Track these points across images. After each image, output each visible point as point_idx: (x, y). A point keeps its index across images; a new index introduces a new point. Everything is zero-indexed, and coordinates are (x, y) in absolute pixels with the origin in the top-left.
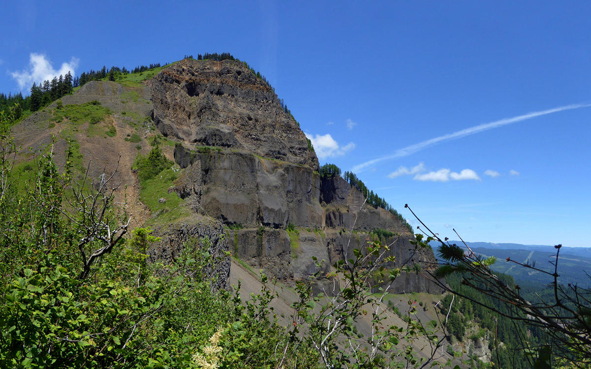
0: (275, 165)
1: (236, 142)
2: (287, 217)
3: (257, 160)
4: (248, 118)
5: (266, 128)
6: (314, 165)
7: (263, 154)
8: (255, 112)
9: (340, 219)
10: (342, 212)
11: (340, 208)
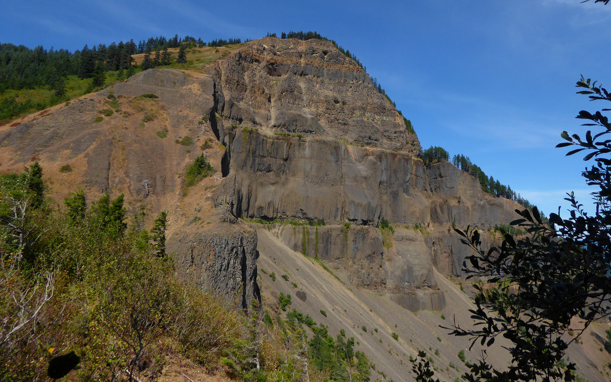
0: (365, 153)
1: (319, 127)
2: (379, 212)
3: (343, 147)
4: (334, 101)
5: (355, 112)
6: (414, 150)
7: (351, 140)
8: (344, 94)
9: (449, 214)
10: (451, 205)
11: (449, 200)
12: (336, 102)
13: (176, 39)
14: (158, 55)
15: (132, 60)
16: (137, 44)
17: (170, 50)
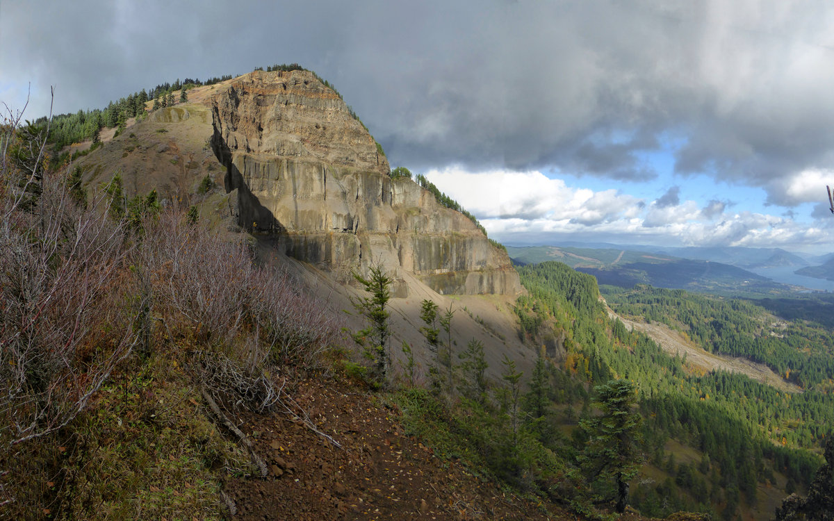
0: (344, 171)
1: (304, 151)
2: (356, 221)
3: (325, 168)
5: (334, 136)
6: (384, 169)
7: (331, 161)
8: (324, 120)
9: (411, 222)
10: (414, 215)
11: (412, 211)
12: (317, 127)
13: (178, 83)
14: (165, 99)
15: (145, 106)
16: (147, 93)
17: (174, 93)
